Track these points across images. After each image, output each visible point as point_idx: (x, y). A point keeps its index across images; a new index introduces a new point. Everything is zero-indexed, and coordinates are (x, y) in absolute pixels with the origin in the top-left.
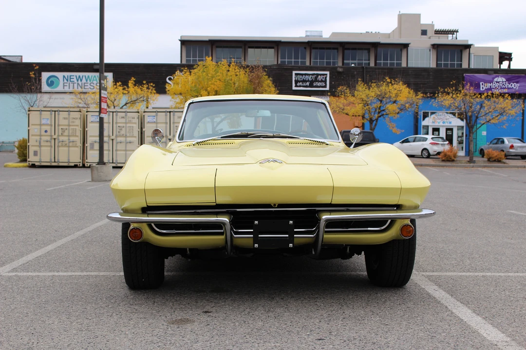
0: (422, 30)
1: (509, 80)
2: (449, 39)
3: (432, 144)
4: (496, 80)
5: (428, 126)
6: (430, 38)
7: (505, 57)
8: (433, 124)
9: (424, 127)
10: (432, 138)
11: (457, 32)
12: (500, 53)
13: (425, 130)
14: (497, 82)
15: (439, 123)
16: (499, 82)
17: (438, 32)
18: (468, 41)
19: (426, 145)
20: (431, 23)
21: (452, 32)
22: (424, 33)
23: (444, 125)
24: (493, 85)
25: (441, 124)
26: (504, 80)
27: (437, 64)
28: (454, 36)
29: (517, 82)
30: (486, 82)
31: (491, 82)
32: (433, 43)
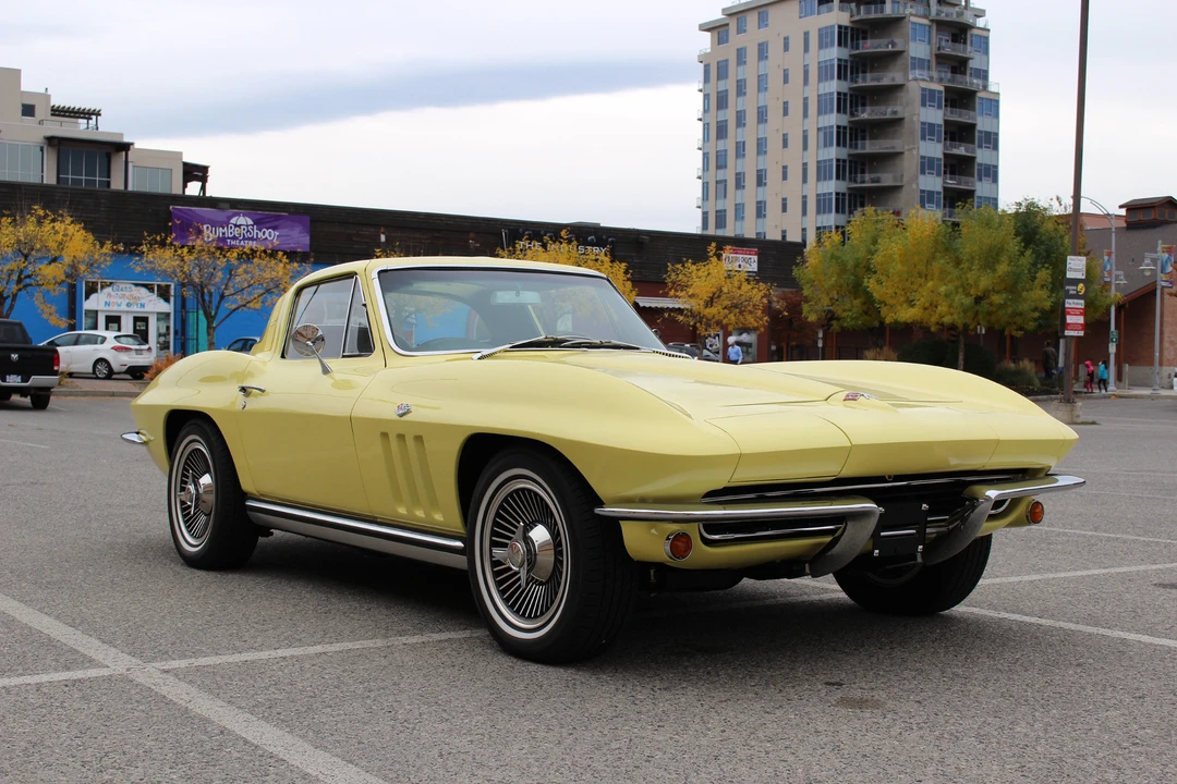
0: (24, 105)
1: (259, 223)
2: (81, 129)
3: (116, 349)
4: (233, 221)
5: (97, 311)
6: (41, 122)
7: (195, 172)
8: (107, 308)
9: (88, 312)
10: (115, 337)
11: (98, 114)
12: (186, 165)
13: (90, 321)
14: (236, 226)
15: (119, 305)
16: (239, 226)
17: (58, 112)
18: (122, 135)
19: (104, 350)
20: (43, 91)
21: (87, 114)
22: (28, 110)
23: (131, 309)
24: (229, 232)
25: (124, 308)
26: (250, 222)
27: (58, 179)
28: (92, 122)
29: (274, 228)
30: (214, 224)
31: (225, 224)
32: (49, 134)
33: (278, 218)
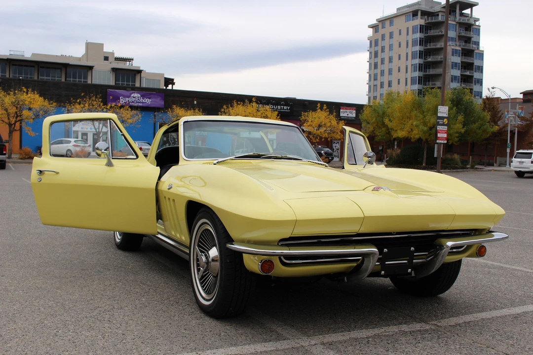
0: (104, 57)
1: (143, 96)
2: (127, 65)
6: (111, 63)
7: (169, 81)
10: (75, 141)
11: (133, 60)
12: (166, 79)
13: (75, 135)
14: (133, 97)
16: (135, 97)
17: (117, 59)
18: (139, 67)
20: (112, 52)
21: (130, 60)
22: (106, 59)
24: (130, 99)
26: (139, 96)
28: (131, 63)
29: (149, 98)
31: (129, 97)
32: (113, 67)
33: (151, 94)
